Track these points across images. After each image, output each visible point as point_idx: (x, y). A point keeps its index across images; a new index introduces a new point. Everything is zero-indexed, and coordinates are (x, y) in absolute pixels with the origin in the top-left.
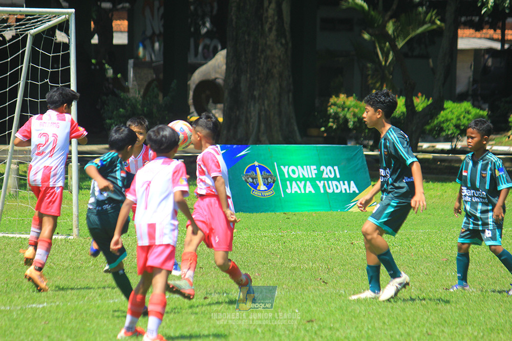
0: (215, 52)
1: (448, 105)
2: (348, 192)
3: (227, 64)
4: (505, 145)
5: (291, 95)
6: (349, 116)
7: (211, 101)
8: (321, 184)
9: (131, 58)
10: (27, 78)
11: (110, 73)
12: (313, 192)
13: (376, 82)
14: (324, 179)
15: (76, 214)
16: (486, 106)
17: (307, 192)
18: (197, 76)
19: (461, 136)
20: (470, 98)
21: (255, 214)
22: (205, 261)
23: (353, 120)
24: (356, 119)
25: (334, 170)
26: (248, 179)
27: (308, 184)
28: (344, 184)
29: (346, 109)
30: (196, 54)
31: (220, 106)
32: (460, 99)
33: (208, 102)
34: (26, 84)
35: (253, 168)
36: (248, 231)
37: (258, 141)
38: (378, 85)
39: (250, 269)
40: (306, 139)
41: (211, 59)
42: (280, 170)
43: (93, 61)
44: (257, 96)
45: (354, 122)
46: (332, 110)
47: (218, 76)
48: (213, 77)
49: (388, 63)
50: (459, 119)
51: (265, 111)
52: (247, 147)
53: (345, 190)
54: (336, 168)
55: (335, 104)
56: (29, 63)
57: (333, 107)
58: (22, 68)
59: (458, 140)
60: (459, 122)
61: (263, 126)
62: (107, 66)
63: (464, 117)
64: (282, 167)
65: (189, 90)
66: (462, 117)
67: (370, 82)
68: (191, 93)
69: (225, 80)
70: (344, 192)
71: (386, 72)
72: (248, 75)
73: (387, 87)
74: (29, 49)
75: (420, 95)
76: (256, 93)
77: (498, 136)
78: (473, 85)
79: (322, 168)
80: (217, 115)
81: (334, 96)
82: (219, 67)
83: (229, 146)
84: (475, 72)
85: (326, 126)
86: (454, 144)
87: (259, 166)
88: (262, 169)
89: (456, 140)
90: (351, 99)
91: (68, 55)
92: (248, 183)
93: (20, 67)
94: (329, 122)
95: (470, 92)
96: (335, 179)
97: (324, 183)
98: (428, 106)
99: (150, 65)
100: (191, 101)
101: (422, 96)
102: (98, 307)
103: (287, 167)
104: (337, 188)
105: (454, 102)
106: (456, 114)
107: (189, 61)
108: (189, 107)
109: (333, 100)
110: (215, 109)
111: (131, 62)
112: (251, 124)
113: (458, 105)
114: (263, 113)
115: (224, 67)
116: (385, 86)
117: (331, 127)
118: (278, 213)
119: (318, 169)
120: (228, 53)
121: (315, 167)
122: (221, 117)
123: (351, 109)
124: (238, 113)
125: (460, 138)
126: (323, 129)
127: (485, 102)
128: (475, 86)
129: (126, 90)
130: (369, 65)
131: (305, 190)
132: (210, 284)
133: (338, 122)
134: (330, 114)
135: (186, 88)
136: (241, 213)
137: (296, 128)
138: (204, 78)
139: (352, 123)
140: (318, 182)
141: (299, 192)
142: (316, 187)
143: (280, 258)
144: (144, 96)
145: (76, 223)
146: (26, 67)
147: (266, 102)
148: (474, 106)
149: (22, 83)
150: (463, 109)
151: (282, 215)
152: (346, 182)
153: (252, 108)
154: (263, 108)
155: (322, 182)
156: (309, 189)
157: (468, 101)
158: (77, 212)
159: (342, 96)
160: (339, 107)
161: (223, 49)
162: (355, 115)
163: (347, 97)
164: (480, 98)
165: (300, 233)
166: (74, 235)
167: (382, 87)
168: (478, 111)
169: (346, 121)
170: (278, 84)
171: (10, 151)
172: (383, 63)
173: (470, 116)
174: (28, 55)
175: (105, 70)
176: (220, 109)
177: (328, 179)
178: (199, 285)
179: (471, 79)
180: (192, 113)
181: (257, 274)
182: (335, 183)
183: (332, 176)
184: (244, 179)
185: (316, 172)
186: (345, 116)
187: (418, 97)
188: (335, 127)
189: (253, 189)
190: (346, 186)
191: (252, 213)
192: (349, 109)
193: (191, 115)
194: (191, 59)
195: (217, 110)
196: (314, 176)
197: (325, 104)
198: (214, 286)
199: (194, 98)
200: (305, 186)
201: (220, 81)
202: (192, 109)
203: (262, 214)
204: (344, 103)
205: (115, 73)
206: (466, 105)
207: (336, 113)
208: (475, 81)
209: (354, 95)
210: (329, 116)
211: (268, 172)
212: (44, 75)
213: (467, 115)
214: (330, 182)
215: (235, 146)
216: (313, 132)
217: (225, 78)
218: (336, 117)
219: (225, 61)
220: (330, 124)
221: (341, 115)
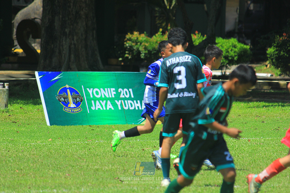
1: (220, 41)
2: (140, 109)
3: (44, 7)
4: (264, 73)
5: (95, 32)
6: (141, 49)
7: (31, 36)
8: (119, 103)
12: (113, 109)
13: (162, 23)
14: (121, 99)
16: (249, 42)
17: (108, 109)
18: (20, 16)
19: (230, 65)
20: (236, 35)
21: (66, 126)
22: (26, 164)
23: (144, 52)
24: (147, 52)
25: (129, 92)
26: (61, 98)
27: (109, 102)
28: (137, 103)
29: (139, 44)
31: (38, 40)
32: (228, 35)
33: (28, 37)
35: (65, 90)
36: (61, 140)
37: (69, 69)
38: (164, 24)
39: (62, 170)
40: (107, 67)
41: (31, 3)
42: (86, 92)
44: (68, 33)
45: (145, 54)
46: (128, 44)
47: (36, 16)
49: (171, 8)
50: (228, 52)
51: (75, 44)
53: (138, 107)
54: (131, 90)
55: (130, 40)
57: (128, 42)
59: (227, 68)
60: (227, 54)
61: (72, 56)
63: (232, 50)
64: (88, 89)
65: (14, 27)
66: (229, 50)
67: (158, 22)
68: (15, 30)
69: (42, 20)
70: (137, 109)
71: (170, 14)
72: (61, 16)
73: (171, 26)
75: (197, 32)
76: (67, 30)
77: (259, 65)
78: (239, 25)
79: (120, 90)
80: (36, 48)
81: (129, 34)
83: (45, 72)
84: (240, 15)
85: (123, 57)
86: (223, 71)
87: (70, 88)
88: (72, 90)
89: (225, 68)
90: (143, 35)
92: (61, 102)
94: (125, 54)
95: (237, 31)
96: (130, 98)
97: (121, 102)
98: (203, 41)
100: (14, 36)
101: (199, 34)
103: (91, 89)
104: (132, 106)
105: (223, 38)
106: (225, 47)
107: (13, 4)
108: (13, 41)
109: (129, 36)
112: (63, 55)
113: (227, 41)
114: (73, 46)
115: (42, 9)
116: (169, 25)
117: (127, 57)
118: (84, 126)
119: (116, 91)
121: (114, 89)
122: (39, 49)
123: (143, 44)
124: (52, 46)
125: (229, 67)
126: (120, 59)
127: (248, 39)
128: (240, 26)
130: (157, 9)
131: (106, 107)
132: (29, 183)
133: (133, 53)
134: (126, 47)
135: (11, 26)
136: (55, 126)
137: (99, 58)
138: (25, 18)
139: (143, 54)
140: (116, 101)
141: (101, 109)
142: (115, 105)
143: (86, 162)
147: (75, 38)
148: (239, 41)
150: (231, 44)
151: (88, 127)
152: (139, 101)
153: (64, 43)
154: (73, 42)
155: (120, 101)
156: (110, 106)
157: (234, 37)
159: (136, 33)
160: (133, 42)
162: (146, 48)
163: (140, 34)
164: (244, 35)
165: (102, 142)
167: (167, 26)
168: (242, 45)
169: (139, 53)
170: (84, 24)
172: (168, 7)
173: (236, 50)
176: (38, 43)
177: (125, 99)
178: (21, 184)
179: (237, 21)
180: (16, 45)
181: (67, 175)
182: (130, 102)
183: (128, 96)
184: (57, 99)
185: (115, 93)
186: (138, 49)
187: (195, 34)
188: (130, 57)
189: (64, 106)
190: (139, 105)
191: (64, 126)
192: (141, 44)
193: (16, 47)
194: (15, 3)
195: (36, 44)
196: (113, 96)
197: (123, 39)
198: (32, 184)
199: (17, 34)
200: (106, 104)
201: (38, 21)
202: (16, 43)
203: (72, 126)
204: (137, 38)
206: (233, 41)
207: (131, 47)
208: (240, 22)
209: (145, 32)
210: (126, 49)
211: (77, 93)
213: (234, 49)
214: (126, 101)
215: (50, 72)
216: (113, 61)
217: (42, 18)
218: (131, 49)
219: (42, 5)
220: (126, 55)
221: (135, 48)
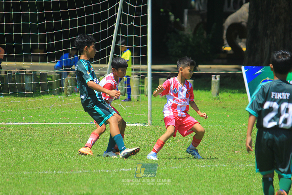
0: (241, 4)
3: (250, 13)
7: (238, 37)
9: (186, 8)
10: (120, 22)
11: (172, 18)
15: (150, 110)
18: (229, 20)
30: (229, 5)
31: (244, 40)
33: (236, 38)
34: (119, 25)
41: (239, 9)
43: (162, 10)
44: (269, 34)
47: (243, 20)
48: (240, 21)
52: (262, 68)
56: (122, 12)
58: (116, 15)
62: (170, 14)
65: (224, 29)
68: (225, 32)
69: (248, 23)
72: (264, 20)
74: (121, 2)
76: (268, 32)
80: (242, 46)
82: (244, 14)
83: (250, 67)
91: (146, 7)
93: (115, 14)
99: (198, 13)
100: (224, 37)
102: (165, 171)
107: (224, 10)
110: (241, 42)
111: (186, 11)
112: (265, 52)
114: (273, 45)
115: (247, 15)
120: (250, 6)
122: (245, 47)
124: (256, 45)
129: (183, 29)
135: (222, 28)
138: (234, 22)
144: (194, 33)
145: (150, 116)
146: (119, 14)
147: (275, 38)
149: (116, 25)
153: (266, 42)
154: (273, 42)
158: (150, 109)
161: (246, 2)
166: (149, 124)
170: (283, 26)
171: (108, 68)
174: (121, 7)
175: (169, 16)
176: (244, 42)
180: (226, 44)
193: (225, 46)
194: (226, 9)
195: (242, 43)
199: (227, 35)
201: (244, 24)
202: (226, 42)
205: (175, 18)
212: (131, 19)
215: (254, 67)
219: (248, 11)
